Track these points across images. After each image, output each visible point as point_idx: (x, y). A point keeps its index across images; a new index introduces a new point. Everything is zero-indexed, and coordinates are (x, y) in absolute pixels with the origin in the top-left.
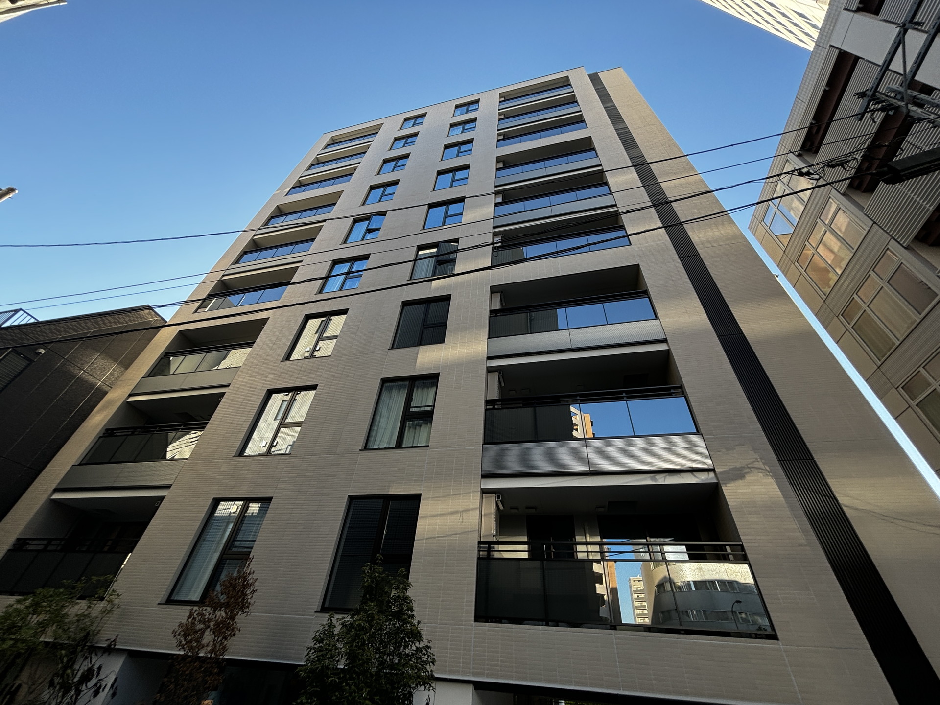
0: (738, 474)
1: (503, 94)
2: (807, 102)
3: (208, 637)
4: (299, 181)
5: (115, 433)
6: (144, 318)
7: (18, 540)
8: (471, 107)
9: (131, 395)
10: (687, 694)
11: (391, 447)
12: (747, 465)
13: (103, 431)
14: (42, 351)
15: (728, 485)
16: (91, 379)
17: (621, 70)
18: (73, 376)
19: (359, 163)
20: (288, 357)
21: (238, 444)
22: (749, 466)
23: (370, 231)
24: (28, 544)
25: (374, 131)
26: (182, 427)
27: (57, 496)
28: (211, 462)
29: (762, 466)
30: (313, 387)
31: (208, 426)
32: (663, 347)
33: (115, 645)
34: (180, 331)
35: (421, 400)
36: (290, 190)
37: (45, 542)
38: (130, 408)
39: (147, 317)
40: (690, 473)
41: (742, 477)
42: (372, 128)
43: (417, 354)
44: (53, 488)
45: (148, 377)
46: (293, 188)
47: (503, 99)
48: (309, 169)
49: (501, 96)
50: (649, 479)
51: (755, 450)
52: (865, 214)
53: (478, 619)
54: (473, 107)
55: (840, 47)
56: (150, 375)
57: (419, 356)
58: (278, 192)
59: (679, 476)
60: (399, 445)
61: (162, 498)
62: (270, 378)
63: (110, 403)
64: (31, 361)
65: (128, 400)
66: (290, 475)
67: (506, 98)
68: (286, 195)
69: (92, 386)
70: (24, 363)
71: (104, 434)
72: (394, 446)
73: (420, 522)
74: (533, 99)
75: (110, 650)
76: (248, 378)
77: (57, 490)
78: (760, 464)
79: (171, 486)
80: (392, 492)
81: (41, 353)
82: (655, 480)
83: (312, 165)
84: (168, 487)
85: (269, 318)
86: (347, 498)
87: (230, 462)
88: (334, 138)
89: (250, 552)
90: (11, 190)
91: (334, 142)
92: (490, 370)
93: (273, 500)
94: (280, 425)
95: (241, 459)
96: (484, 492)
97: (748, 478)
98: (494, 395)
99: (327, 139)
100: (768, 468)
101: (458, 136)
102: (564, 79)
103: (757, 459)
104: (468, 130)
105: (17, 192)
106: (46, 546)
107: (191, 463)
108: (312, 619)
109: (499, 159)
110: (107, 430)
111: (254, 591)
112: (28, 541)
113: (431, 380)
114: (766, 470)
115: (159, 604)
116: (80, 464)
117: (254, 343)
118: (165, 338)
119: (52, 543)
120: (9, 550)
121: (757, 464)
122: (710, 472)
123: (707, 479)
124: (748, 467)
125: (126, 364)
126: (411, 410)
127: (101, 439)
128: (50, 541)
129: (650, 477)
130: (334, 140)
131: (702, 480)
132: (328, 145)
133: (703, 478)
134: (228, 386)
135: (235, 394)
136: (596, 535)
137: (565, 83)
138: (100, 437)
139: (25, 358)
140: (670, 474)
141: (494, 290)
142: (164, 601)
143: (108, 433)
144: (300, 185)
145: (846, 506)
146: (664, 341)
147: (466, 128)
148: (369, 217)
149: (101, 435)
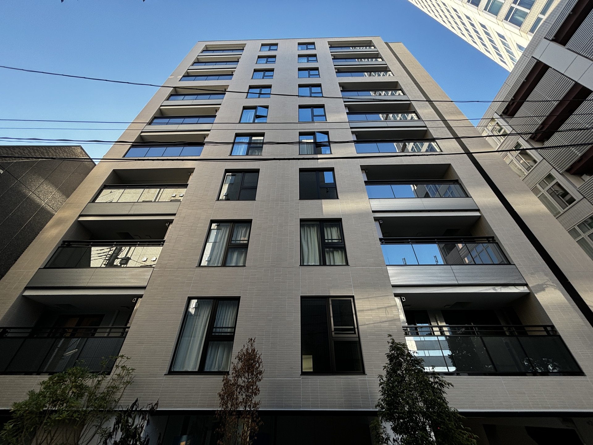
0: (542, 288)
1: (331, 43)
2: (512, 86)
4: (187, 72)
5: (71, 245)
6: (77, 155)
8: (310, 47)
9: (81, 216)
11: (317, 264)
13: (61, 242)
14: (1, 171)
15: (538, 294)
17: (402, 44)
18: (24, 196)
19: (235, 68)
21: (197, 258)
23: (257, 117)
24: (7, 332)
25: (240, 48)
27: (27, 293)
28: (177, 270)
29: (552, 284)
31: (165, 244)
32: (477, 214)
34: (114, 170)
35: (332, 234)
36: (182, 77)
38: (80, 226)
39: (80, 156)
40: (513, 287)
41: (543, 290)
42: (237, 46)
43: (322, 204)
44: (25, 287)
46: (184, 76)
47: (332, 46)
48: (192, 65)
49: (329, 43)
51: (545, 275)
52: (539, 154)
55: (538, 59)
56: (92, 201)
57: (323, 206)
58: (172, 77)
59: (508, 288)
60: (323, 264)
61: (137, 296)
62: (210, 211)
63: (60, 222)
65: (79, 219)
66: (249, 281)
68: (180, 81)
69: (39, 205)
71: (62, 244)
72: (319, 264)
77: (27, 288)
79: (146, 287)
82: (495, 290)
83: (195, 63)
85: (195, 168)
86: (300, 298)
87: (195, 270)
88: (208, 47)
89: (234, 336)
92: (376, 219)
93: (241, 298)
94: (228, 245)
96: (395, 295)
97: (546, 289)
99: (202, 46)
100: (555, 285)
101: (305, 64)
103: (548, 280)
104: (312, 61)
107: (159, 270)
108: (300, 380)
109: (341, 85)
110: (64, 242)
112: (7, 330)
113: (337, 222)
114: (555, 286)
115: (165, 375)
116: (45, 268)
117: (188, 185)
121: (548, 283)
122: (525, 286)
123: (524, 290)
124: (545, 284)
126: (325, 241)
127: (60, 249)
129: (493, 288)
130: (207, 48)
131: (521, 290)
132: (204, 51)
134: (174, 215)
135: (183, 221)
136: (444, 321)
138: (59, 247)
140: (503, 287)
141: (363, 168)
142: (167, 373)
144: (187, 75)
145: (591, 307)
146: (478, 210)
147: (310, 59)
148: (255, 108)
149: (60, 245)
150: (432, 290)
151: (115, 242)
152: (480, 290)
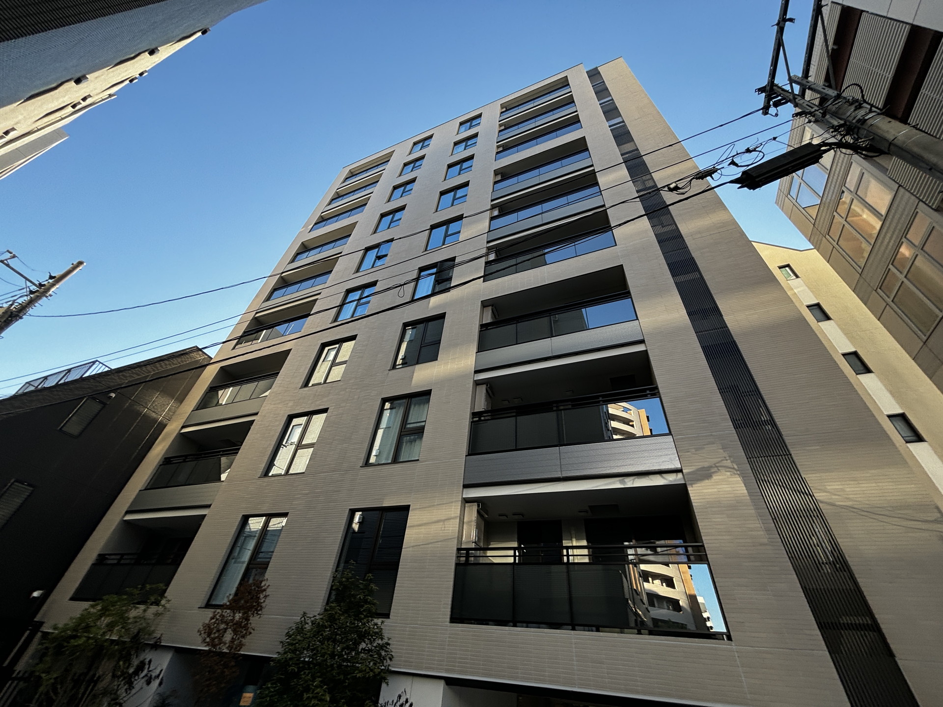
0: (705, 474)
1: (505, 105)
2: (816, 65)
3: (228, 636)
4: (321, 217)
5: (172, 461)
6: (193, 358)
7: (100, 555)
8: (474, 123)
9: (183, 427)
10: (638, 693)
11: (387, 462)
12: (715, 464)
13: (163, 460)
14: (113, 395)
15: (694, 486)
16: (154, 415)
17: (621, 60)
18: (139, 413)
19: (372, 193)
20: (306, 384)
21: (263, 466)
22: (717, 465)
23: (379, 258)
24: (107, 559)
25: (385, 160)
26: (221, 453)
27: (128, 517)
28: (241, 483)
29: (730, 465)
30: (325, 411)
31: (240, 451)
32: (640, 348)
33: (161, 643)
34: (221, 367)
36: (313, 226)
37: (118, 557)
38: (183, 438)
40: (658, 475)
41: (709, 476)
42: (384, 157)
43: (414, 372)
44: (125, 511)
45: (197, 410)
46: (316, 224)
47: (504, 109)
48: (329, 204)
49: (502, 106)
50: (618, 482)
51: (724, 448)
52: (889, 177)
53: (453, 620)
54: (477, 121)
55: (841, 3)
56: (199, 408)
57: (415, 374)
58: (303, 229)
59: (647, 478)
60: (395, 460)
61: (204, 516)
62: (291, 404)
63: (168, 434)
64: (105, 404)
65: (181, 432)
66: (304, 492)
67: (507, 107)
68: (309, 232)
69: (155, 420)
70: (99, 407)
71: (163, 462)
72: (390, 461)
73: (408, 532)
74: (532, 106)
75: (157, 646)
76: (273, 406)
77: (128, 512)
78: (728, 463)
79: (210, 506)
80: (386, 504)
81: (112, 397)
82: (624, 483)
83: (333, 200)
84: (208, 506)
85: (291, 349)
86: (347, 512)
87: (256, 482)
88: (351, 171)
89: (269, 562)
90: (80, 263)
91: (352, 174)
92: (477, 383)
93: (289, 515)
94: (297, 447)
95: (266, 479)
96: (467, 501)
97: (715, 478)
98: (481, 406)
99: (345, 173)
100: (736, 467)
101: (462, 153)
102: (563, 80)
103: (725, 457)
104: (471, 146)
105: (85, 264)
106: (119, 560)
107: (226, 485)
109: (496, 173)
110: (166, 458)
111: (266, 596)
112: (106, 556)
113: (424, 395)
114: (734, 468)
115: (199, 608)
116: (146, 489)
117: (278, 373)
118: (210, 374)
119: (124, 558)
120: (93, 564)
121: (725, 463)
122: (678, 474)
123: (675, 480)
124: (717, 467)
125: (181, 400)
126: (408, 426)
127: (161, 466)
128: (122, 555)
129: (620, 480)
130: (352, 173)
131: (670, 481)
132: (347, 179)
133: (671, 479)
134: (256, 414)
135: (262, 421)
136: (582, 539)
137: (564, 83)
138: (160, 465)
139: (101, 402)
140: (639, 477)
141: (485, 304)
142: (203, 605)
143: (167, 461)
144: (322, 220)
146: (642, 342)
147: (468, 144)
148: (377, 246)
149: (161, 463)
150: (519, 490)
151: (221, 451)
152: (595, 485)
